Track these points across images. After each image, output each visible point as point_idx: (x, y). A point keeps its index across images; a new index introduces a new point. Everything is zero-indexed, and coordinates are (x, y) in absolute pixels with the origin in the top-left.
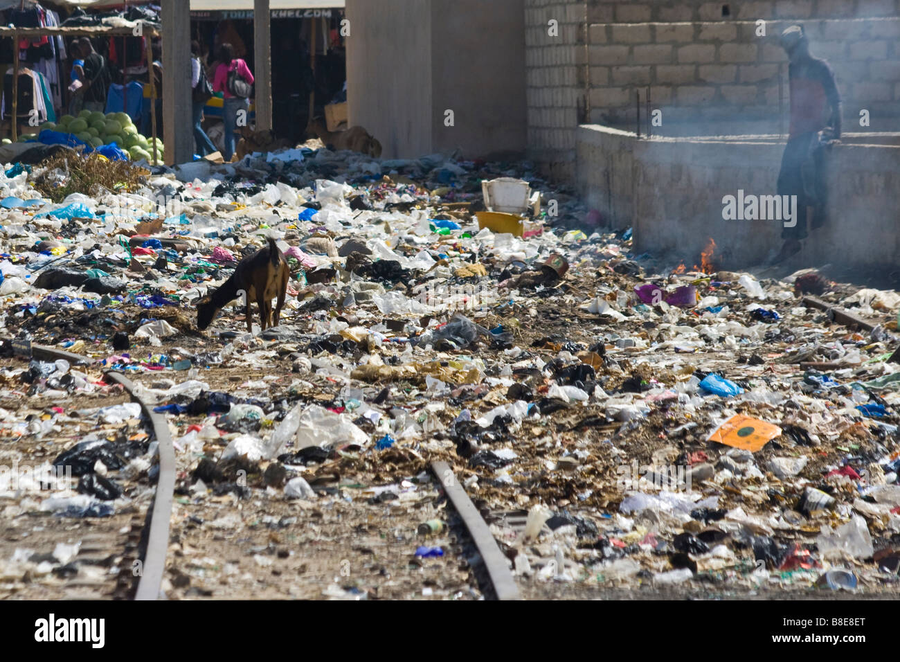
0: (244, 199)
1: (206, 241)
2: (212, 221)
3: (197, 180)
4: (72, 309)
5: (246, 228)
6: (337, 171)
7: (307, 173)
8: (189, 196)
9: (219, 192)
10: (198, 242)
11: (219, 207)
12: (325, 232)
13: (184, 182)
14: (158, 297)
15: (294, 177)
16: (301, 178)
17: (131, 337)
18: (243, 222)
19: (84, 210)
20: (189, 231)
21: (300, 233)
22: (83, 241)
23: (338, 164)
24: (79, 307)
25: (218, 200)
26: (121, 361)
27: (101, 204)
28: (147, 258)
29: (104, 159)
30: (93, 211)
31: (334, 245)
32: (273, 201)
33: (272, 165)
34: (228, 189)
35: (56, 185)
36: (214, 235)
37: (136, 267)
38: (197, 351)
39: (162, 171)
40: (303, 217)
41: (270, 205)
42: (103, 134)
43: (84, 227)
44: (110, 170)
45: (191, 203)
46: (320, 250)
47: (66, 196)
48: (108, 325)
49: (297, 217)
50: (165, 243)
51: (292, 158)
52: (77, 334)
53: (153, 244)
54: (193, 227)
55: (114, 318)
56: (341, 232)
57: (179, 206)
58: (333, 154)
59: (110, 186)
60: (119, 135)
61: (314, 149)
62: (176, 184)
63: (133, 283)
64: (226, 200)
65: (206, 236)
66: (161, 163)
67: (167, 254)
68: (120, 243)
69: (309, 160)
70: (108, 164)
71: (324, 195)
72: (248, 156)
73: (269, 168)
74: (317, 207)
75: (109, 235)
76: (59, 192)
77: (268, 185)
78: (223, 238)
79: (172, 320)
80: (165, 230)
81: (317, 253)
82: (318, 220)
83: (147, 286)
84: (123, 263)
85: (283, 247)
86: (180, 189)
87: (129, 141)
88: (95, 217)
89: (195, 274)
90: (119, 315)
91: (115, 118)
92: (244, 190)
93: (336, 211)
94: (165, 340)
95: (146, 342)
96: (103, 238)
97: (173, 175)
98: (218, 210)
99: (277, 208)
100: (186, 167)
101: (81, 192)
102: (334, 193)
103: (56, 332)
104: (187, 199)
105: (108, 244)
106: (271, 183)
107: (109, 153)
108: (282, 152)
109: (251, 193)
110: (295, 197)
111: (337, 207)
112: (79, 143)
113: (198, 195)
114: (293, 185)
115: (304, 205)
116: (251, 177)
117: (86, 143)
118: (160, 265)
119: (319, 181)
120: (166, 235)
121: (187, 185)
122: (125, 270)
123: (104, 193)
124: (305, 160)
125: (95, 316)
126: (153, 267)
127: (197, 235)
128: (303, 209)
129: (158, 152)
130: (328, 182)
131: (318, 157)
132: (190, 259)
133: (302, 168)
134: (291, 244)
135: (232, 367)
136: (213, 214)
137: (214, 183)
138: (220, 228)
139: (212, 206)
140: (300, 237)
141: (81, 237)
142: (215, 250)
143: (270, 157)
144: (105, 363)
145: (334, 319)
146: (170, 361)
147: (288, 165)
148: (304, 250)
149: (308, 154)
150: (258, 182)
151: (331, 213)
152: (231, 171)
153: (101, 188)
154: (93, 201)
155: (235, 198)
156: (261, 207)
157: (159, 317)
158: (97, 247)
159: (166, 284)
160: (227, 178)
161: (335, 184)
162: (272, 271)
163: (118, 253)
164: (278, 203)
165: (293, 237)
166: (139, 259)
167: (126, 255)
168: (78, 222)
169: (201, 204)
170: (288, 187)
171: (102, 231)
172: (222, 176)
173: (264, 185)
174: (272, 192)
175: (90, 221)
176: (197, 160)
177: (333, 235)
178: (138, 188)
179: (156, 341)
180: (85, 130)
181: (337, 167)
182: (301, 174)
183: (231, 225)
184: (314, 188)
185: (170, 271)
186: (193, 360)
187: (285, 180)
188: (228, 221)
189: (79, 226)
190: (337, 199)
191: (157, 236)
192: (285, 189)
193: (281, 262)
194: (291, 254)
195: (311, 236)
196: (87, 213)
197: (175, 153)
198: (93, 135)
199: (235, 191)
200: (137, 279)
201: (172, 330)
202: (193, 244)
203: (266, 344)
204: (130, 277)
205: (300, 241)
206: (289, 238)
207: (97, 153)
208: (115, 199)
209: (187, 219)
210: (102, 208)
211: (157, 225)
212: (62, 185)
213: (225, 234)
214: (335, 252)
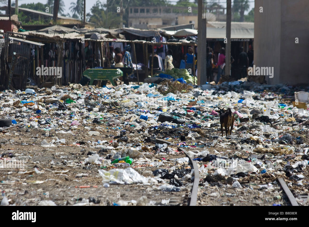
0: (221, 96)
1: (210, 108)
2: (211, 102)
3: (207, 90)
4: (168, 128)
5: (222, 105)
6: (250, 88)
7: (241, 89)
8: (205, 95)
9: (214, 94)
10: (207, 109)
11: (214, 98)
12: (246, 107)
13: (203, 90)
14: (195, 125)
15: (237, 89)
16: (239, 90)
17: (186, 137)
18: (221, 103)
19: (172, 98)
20: (204, 105)
21: (238, 107)
22: (172, 108)
23: (251, 86)
24: (171, 127)
25: (214, 96)
26: (183, 144)
27: (178, 96)
28: (192, 113)
29: (179, 83)
30: (175, 98)
31: (249, 111)
32: (230, 97)
33: (230, 86)
34: (216, 93)
35: (164, 90)
36: (212, 107)
37: (188, 116)
38: (206, 142)
39: (196, 87)
40: (239, 102)
41: (229, 98)
42: (179, 75)
43: (172, 103)
44: (181, 86)
45: (205, 97)
46: (244, 112)
47: (167, 94)
48: (179, 133)
49: (237, 102)
50: (197, 109)
51: (236, 84)
52: (170, 136)
53: (193, 109)
54: (206, 104)
55: (181, 131)
56: (250, 106)
57: (203, 98)
58: (249, 83)
59: (180, 91)
60: (184, 75)
61: (243, 81)
62: (201, 91)
63: (187, 121)
64: (216, 96)
65: (209, 107)
66: (196, 84)
67: (197, 112)
68: (183, 108)
69: (242, 84)
70: (180, 84)
71: (246, 95)
72: (223, 83)
73: (229, 87)
74: (244, 99)
75: (180, 106)
76: (165, 92)
78: (215, 108)
79: (199, 132)
80: (197, 105)
81: (243, 113)
82: (244, 103)
83: (191, 122)
84: (184, 114)
85: (233, 111)
86: (202, 93)
87: (187, 78)
88: (176, 100)
89: (206, 119)
90: (183, 130)
91: (183, 70)
92: (221, 93)
93: (249, 100)
94: (196, 138)
95: (191, 139)
96: (178, 106)
97: (200, 88)
98: (213, 99)
99: (231, 99)
100: (203, 86)
101: (172, 92)
102: (249, 95)
103: (164, 135)
104: (204, 96)
105: (179, 109)
106: (229, 91)
107: (180, 81)
108: (233, 82)
109: (224, 94)
110: (237, 95)
111: (250, 99)
112: (172, 77)
113: (208, 95)
114: (236, 92)
115: (240, 98)
116: (224, 89)
117: (174, 78)
118: (195, 115)
119: (244, 91)
120: (197, 106)
121: (204, 91)
122: (185, 117)
123: (179, 93)
124: (240, 85)
125: (175, 131)
126: (193, 116)
127: (207, 106)
128: (239, 100)
129: (195, 81)
130: (247, 91)
131: (244, 84)
132: (205, 114)
133: (239, 87)
134: (235, 110)
135: (217, 147)
136: (212, 100)
137: (212, 91)
138: (214, 104)
139: (212, 98)
140: (238, 108)
141: (171, 106)
142: (212, 111)
143: (230, 83)
144: (178, 145)
145: (248, 133)
146: (198, 145)
147: (235, 86)
148: (240, 112)
149: (241, 83)
150: (226, 91)
151: (248, 101)
152: (218, 87)
153: (178, 92)
154: (175, 95)
155: (219, 96)
156: (227, 98)
157: (195, 131)
158: (176, 109)
159: (197, 121)
160: (216, 89)
161: (249, 92)
162: (229, 118)
163: (183, 112)
164: (232, 97)
165: (236, 108)
166: (189, 113)
167: (185, 112)
168: (170, 102)
169: (208, 97)
170: (235, 92)
171: (178, 105)
172: (215, 89)
173: (227, 92)
174: (229, 94)
175: (174, 101)
176: (207, 84)
177: (248, 108)
178: (189, 92)
179: (194, 139)
180: (173, 74)
181: (250, 87)
182: (239, 89)
183: (217, 104)
184: (243, 93)
185: (198, 117)
186: (205, 145)
187: (234, 91)
188: (216, 102)
189: (171, 103)
190: (250, 97)
191: (195, 106)
192: (234, 93)
193: (232, 115)
194: (235, 113)
195: (242, 108)
196: (174, 99)
197: (201, 81)
198: (176, 75)
199: (219, 93)
200: (188, 120)
201: (199, 135)
202: (205, 109)
203: (227, 140)
204: (186, 119)
205: (238, 109)
206: (235, 108)
207: (177, 81)
208: (182, 95)
209: (204, 102)
210: (178, 98)
211: (195, 103)
212: (166, 90)
213: (215, 106)
214: (249, 113)
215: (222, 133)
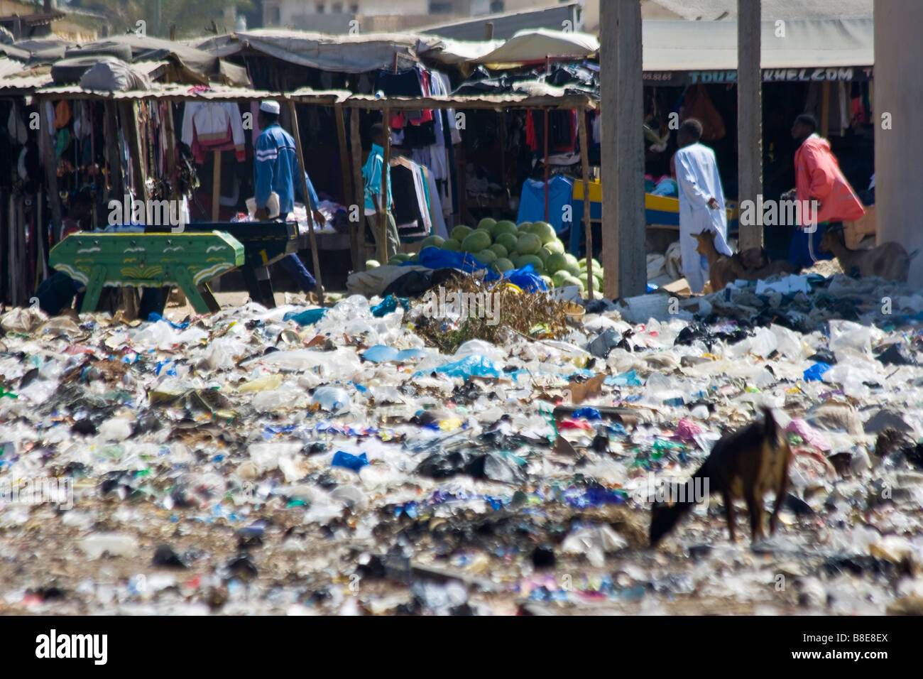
0: (720, 347)
1: (666, 410)
2: (674, 380)
3: (652, 320)
4: (470, 511)
5: (725, 391)
6: (860, 307)
7: (815, 311)
8: (642, 344)
9: (685, 338)
10: (655, 411)
11: (685, 361)
12: (843, 398)
13: (633, 323)
14: (598, 492)
15: (796, 316)
16: (807, 318)
17: (557, 552)
18: (721, 383)
19: (486, 364)
20: (640, 396)
21: (807, 398)
22: (485, 409)
23: (863, 297)
24: (479, 508)
25: (684, 350)
26: (544, 589)
27: (511, 355)
28: (580, 435)
29: (516, 290)
30: (499, 366)
31: (859, 417)
32: (765, 352)
33: (765, 299)
34: (699, 334)
35: (445, 328)
36: (678, 402)
37: (564, 448)
38: (655, 574)
39: (598, 308)
40: (810, 375)
41: (760, 358)
42: (514, 253)
43: (487, 389)
44: (525, 306)
45: (644, 354)
46: (835, 423)
47: (459, 344)
48: (523, 534)
49: (802, 376)
50: (606, 414)
51: (794, 289)
52: (477, 545)
53: (589, 414)
54: (647, 391)
55: (531, 522)
56: (865, 395)
57: (630, 359)
58: (854, 283)
59: (524, 329)
60: (538, 254)
61: (826, 275)
62: (622, 327)
63: (557, 471)
64: (696, 349)
65: (666, 403)
66: (598, 295)
67: (609, 430)
68: (540, 412)
69: (819, 290)
70: (522, 298)
71: (844, 342)
72: (729, 285)
73: (760, 303)
74: (832, 361)
75: (524, 401)
76: (450, 338)
77: (757, 329)
78: (691, 406)
79: (618, 526)
80: (604, 394)
81: (832, 429)
82: (833, 380)
83: (579, 476)
84: (544, 443)
85: (782, 419)
86: (628, 334)
87: (552, 264)
88: (502, 376)
89: (650, 461)
90: (539, 518)
91: (532, 230)
92: (722, 336)
93: (859, 366)
94: (611, 555)
95: (581, 559)
96: (514, 405)
97: (617, 313)
98: (683, 365)
99: (771, 363)
100: (634, 301)
101: (482, 338)
102: (856, 341)
103: (446, 544)
104: (637, 349)
105: (521, 415)
106: (761, 324)
107: (523, 282)
108: (778, 279)
109: (733, 339)
110: (799, 344)
111: (860, 361)
112: (479, 266)
113: (655, 343)
114: (796, 327)
115: (812, 358)
116: (734, 317)
117: (490, 266)
118: (600, 445)
119: (834, 323)
120: (607, 401)
121: (638, 328)
122: (547, 453)
123: (515, 340)
124: (813, 292)
125: (504, 521)
126: (589, 448)
127: (652, 400)
128: (810, 364)
129: (595, 280)
130: (848, 324)
131: (832, 287)
132: (642, 437)
133: (808, 303)
134: (793, 415)
135: (708, 597)
136: (677, 371)
137: (678, 326)
138: (686, 391)
139: (675, 357)
140: (807, 405)
141: (481, 405)
142: (681, 425)
143: (761, 287)
144: (518, 589)
145: (860, 527)
146: (614, 587)
147: (788, 299)
148: (812, 423)
149: (819, 282)
150: (741, 324)
151: (851, 370)
152: (706, 307)
153: (511, 332)
154: (500, 351)
155: (709, 347)
156: (748, 360)
157: (596, 521)
158: (506, 418)
159: (606, 471)
160: (697, 318)
161: (856, 326)
163: (540, 428)
164: (773, 355)
165: (796, 405)
166: (568, 436)
167: (549, 432)
168: (477, 382)
169: (659, 356)
170: (788, 331)
171: (513, 396)
172: (689, 315)
173: (751, 328)
174: (764, 338)
175: (496, 381)
176: (653, 292)
177: (855, 402)
178: (566, 332)
179: (597, 557)
180: (488, 248)
181: (860, 302)
182: (807, 312)
183: (703, 387)
184: (827, 332)
185: (613, 455)
186: (650, 586)
187: (783, 322)
188: (700, 379)
189: (479, 388)
190: (861, 349)
191: (594, 403)
192: (783, 335)
193: (781, 442)
194: (793, 430)
195: (823, 404)
196: (492, 370)
197: (620, 281)
198: (500, 255)
199: (709, 337)
200: (564, 466)
201: (617, 540)
202: (647, 415)
203: (755, 561)
204: (555, 463)
205: (807, 411)
206: (791, 406)
207: (506, 281)
208: (534, 349)
209: (638, 378)
210: (515, 361)
211: (594, 389)
212: (454, 328)
213: (694, 400)
214: (859, 428)
215: (731, 526)
